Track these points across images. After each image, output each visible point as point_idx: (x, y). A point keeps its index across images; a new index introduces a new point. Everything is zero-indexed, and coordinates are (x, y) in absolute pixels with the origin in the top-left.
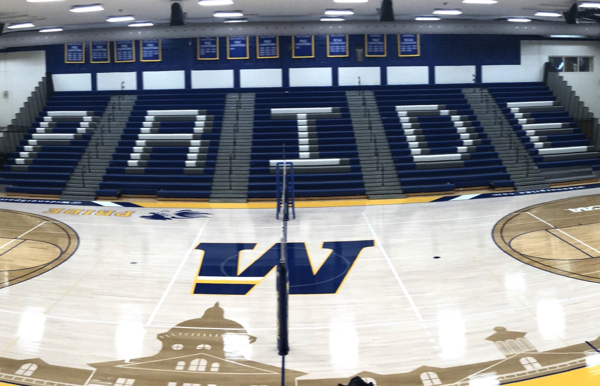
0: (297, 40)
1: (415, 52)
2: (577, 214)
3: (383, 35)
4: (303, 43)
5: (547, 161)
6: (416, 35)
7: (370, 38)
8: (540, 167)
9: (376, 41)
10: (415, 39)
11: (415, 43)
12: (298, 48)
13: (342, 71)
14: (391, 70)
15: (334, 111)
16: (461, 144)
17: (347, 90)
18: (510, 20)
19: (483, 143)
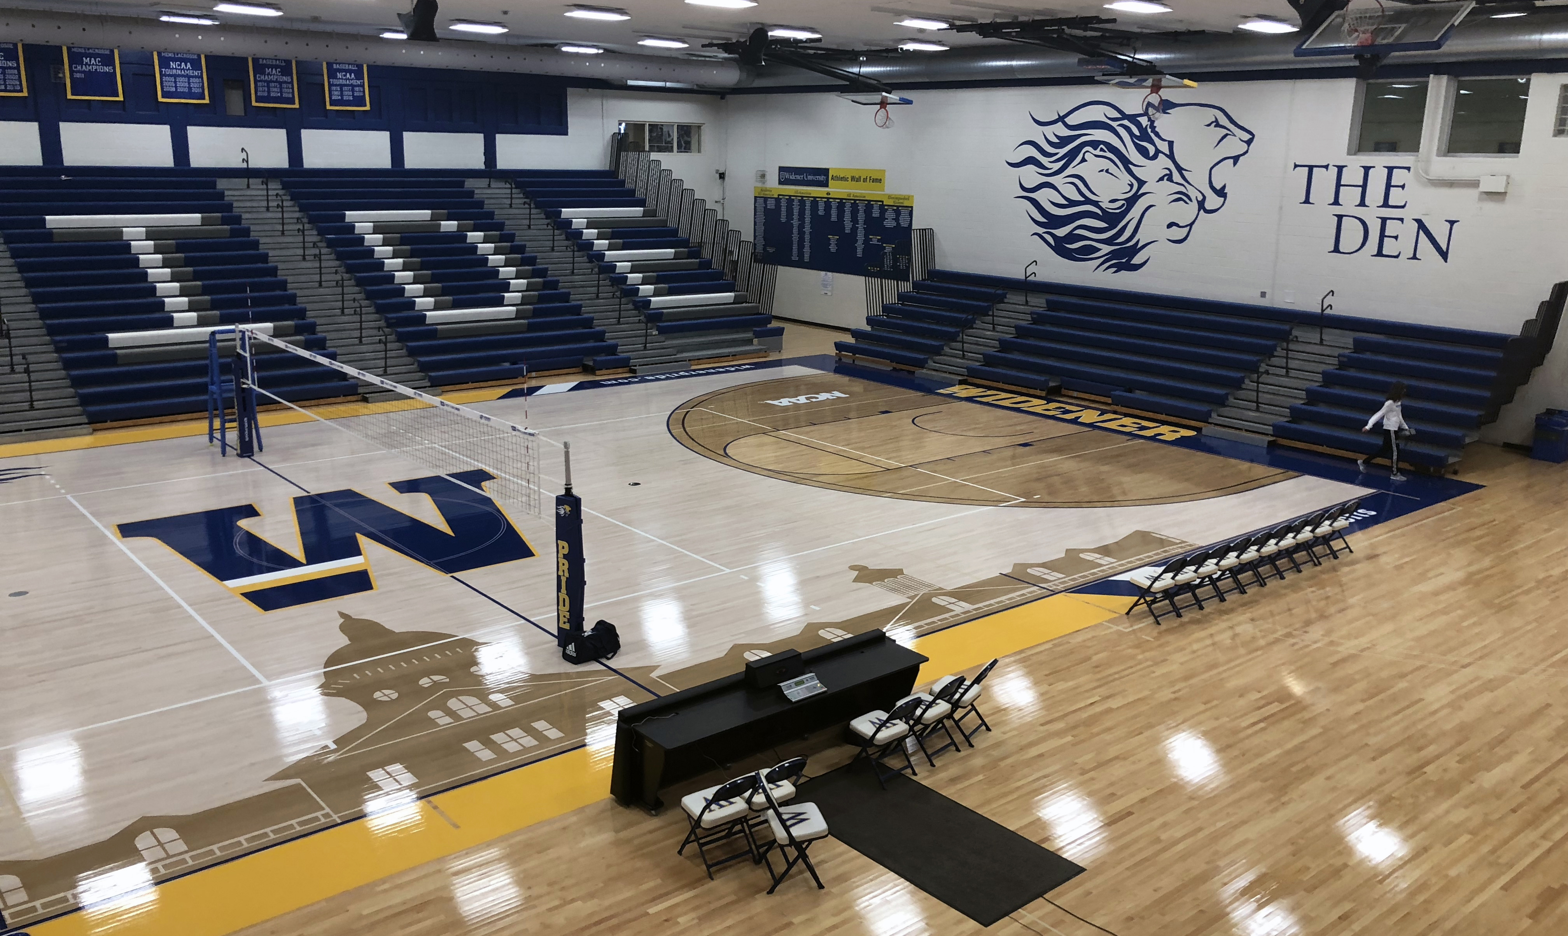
0: (76, 58)
1: (361, 101)
2: (785, 409)
3: (288, 62)
4: (93, 65)
5: (670, 321)
6: (360, 67)
7: (260, 68)
8: (662, 331)
9: (274, 74)
10: (359, 75)
11: (359, 82)
12: (78, 75)
13: (196, 134)
14: (308, 136)
15: (204, 222)
16: (506, 287)
17: (219, 177)
18: (565, 49)
19: (546, 285)
